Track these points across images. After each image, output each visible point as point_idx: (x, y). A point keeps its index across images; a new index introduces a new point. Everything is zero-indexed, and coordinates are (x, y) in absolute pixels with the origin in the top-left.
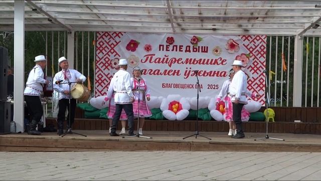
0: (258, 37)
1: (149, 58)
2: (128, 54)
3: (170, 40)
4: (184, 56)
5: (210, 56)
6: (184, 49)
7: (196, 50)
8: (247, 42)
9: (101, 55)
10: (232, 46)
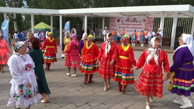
0: (152, 18)
1: (123, 24)
2: (117, 23)
3: (128, 19)
4: (131, 23)
5: (138, 23)
6: (131, 21)
7: (134, 22)
8: (148, 19)
9: (111, 23)
10: (144, 21)
